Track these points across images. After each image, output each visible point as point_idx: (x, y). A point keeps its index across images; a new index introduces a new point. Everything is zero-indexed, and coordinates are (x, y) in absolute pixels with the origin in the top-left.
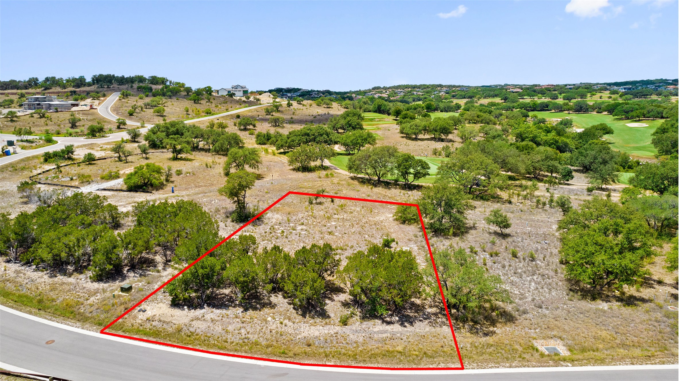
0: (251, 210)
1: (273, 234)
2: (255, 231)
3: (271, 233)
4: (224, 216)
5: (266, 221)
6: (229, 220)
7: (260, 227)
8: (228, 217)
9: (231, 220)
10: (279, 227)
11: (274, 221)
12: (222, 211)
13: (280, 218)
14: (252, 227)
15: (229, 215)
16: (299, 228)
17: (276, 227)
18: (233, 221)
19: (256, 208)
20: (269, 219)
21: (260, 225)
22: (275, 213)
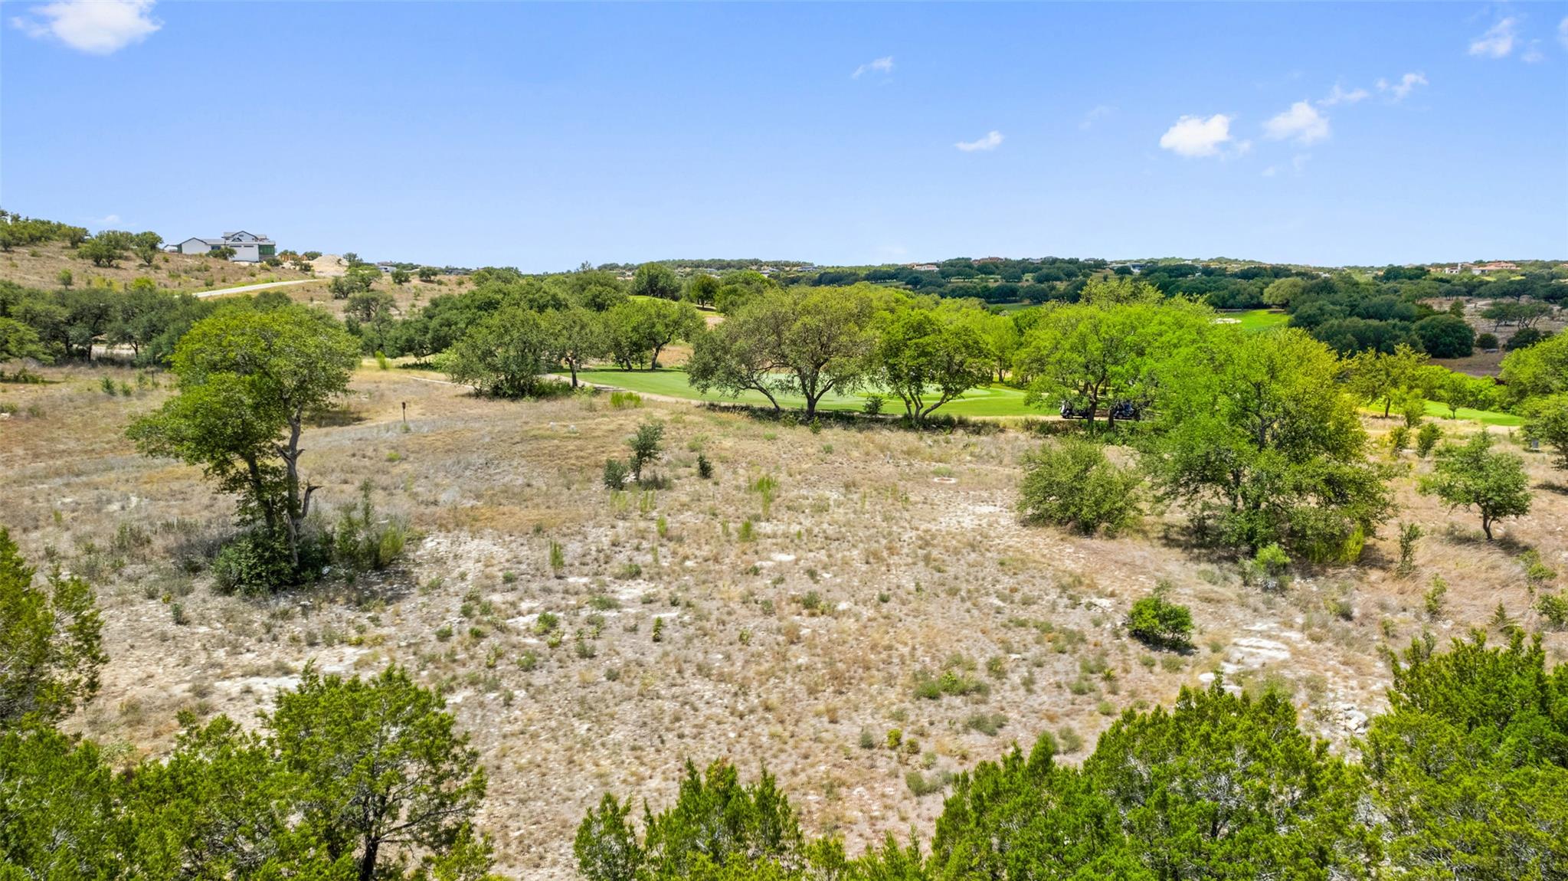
0: (335, 527)
1: (494, 640)
2: (373, 632)
3: (478, 635)
4: (169, 564)
5: (425, 575)
6: (203, 585)
7: (405, 606)
8: (194, 569)
9: (212, 580)
10: (510, 597)
11: (472, 568)
12: (158, 543)
13: (501, 553)
14: (349, 615)
15: (200, 560)
16: (629, 592)
17: (496, 598)
18: (227, 589)
19: (357, 515)
20: (440, 561)
21: (398, 597)
22: (464, 535)
